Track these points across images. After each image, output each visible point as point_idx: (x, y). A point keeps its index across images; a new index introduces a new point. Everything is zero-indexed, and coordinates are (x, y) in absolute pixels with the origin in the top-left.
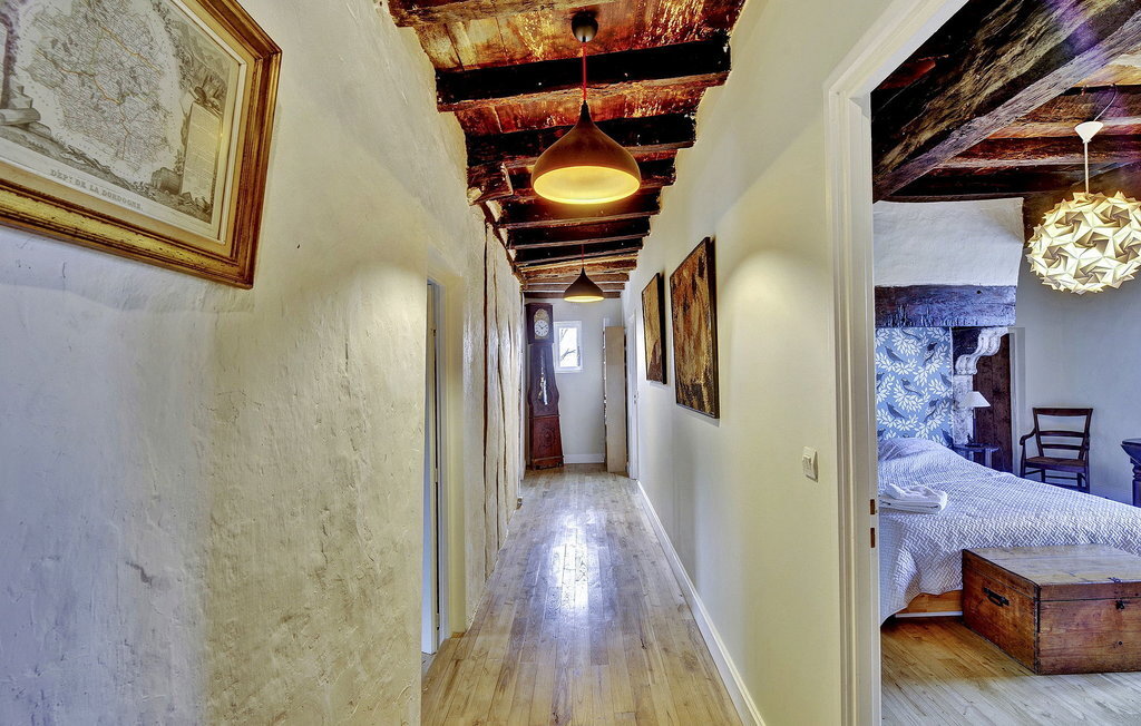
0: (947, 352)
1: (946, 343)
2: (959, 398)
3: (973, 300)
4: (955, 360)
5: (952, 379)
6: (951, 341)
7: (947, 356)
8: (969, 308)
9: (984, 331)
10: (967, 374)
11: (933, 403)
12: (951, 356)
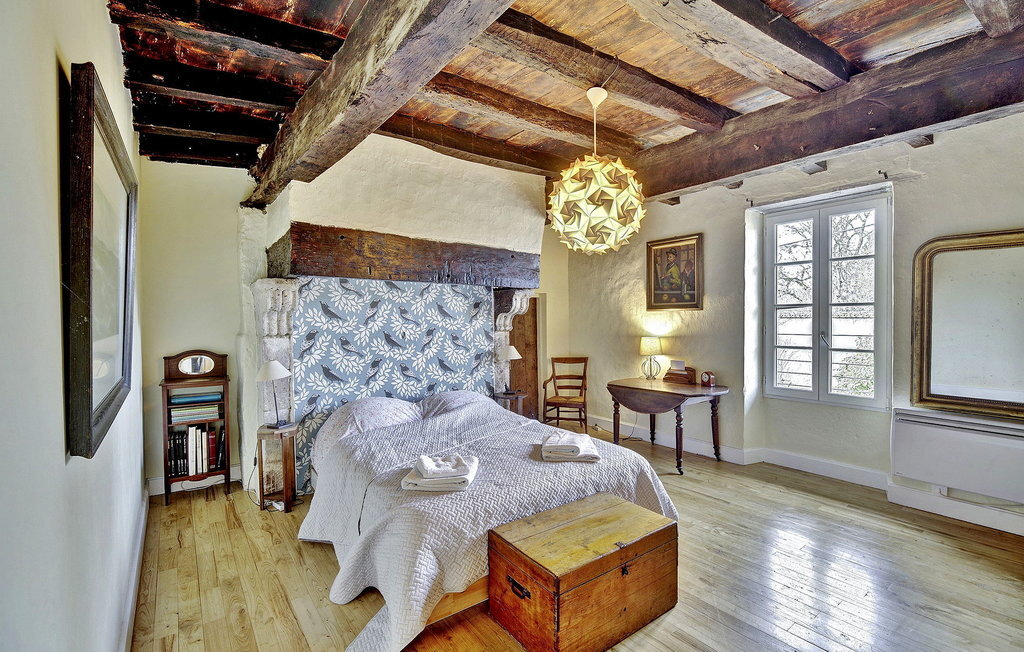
0: (489, 310)
1: (489, 303)
2: (499, 352)
3: (508, 263)
4: (496, 318)
5: (494, 335)
6: (493, 300)
7: (489, 314)
8: (504, 271)
9: (517, 292)
10: (505, 330)
11: (478, 357)
12: (493, 314)
